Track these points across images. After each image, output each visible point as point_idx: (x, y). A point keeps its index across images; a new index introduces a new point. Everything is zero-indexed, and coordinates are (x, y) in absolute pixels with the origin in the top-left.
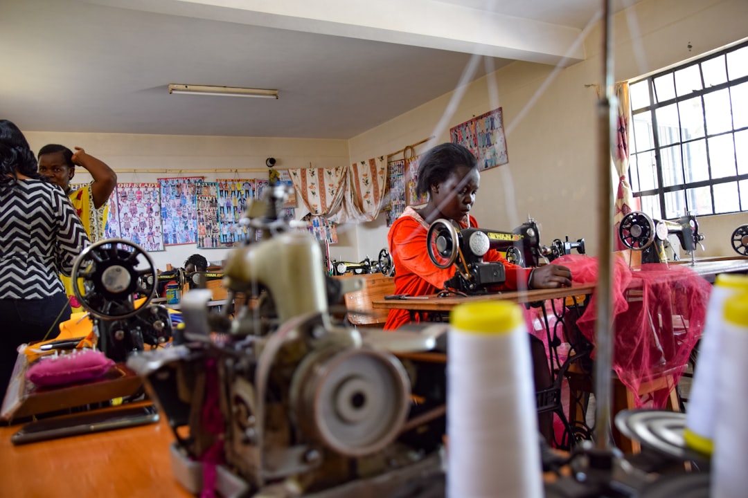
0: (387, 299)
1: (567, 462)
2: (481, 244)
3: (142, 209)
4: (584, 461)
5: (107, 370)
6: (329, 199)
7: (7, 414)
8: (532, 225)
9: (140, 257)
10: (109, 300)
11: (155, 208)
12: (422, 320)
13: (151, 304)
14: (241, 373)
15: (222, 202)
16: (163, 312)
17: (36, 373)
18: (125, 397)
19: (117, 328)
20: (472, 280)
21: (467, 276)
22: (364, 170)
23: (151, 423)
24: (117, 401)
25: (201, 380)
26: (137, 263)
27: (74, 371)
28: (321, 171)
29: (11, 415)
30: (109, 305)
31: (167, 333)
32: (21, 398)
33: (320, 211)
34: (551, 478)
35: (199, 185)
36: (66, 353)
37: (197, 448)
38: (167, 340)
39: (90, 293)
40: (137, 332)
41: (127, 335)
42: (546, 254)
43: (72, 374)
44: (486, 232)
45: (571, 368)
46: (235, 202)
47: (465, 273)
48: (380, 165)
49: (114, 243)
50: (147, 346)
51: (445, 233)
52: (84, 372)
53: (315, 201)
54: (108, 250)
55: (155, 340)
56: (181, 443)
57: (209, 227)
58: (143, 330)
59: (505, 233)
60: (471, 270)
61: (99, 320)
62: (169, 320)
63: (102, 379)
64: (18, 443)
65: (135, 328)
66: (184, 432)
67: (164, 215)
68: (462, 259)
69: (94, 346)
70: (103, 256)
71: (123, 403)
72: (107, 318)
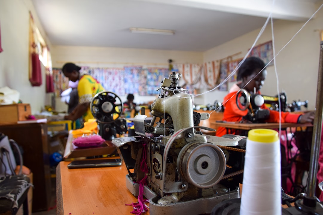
0: (217, 122)
1: (294, 201)
2: (260, 101)
3: (117, 78)
4: (302, 202)
5: (102, 143)
6: (194, 78)
7: (66, 157)
8: (284, 94)
9: (117, 99)
10: (104, 115)
11: (122, 78)
12: (232, 133)
13: (120, 118)
14: (157, 150)
15: (149, 77)
16: (125, 122)
17: (77, 142)
18: (108, 155)
19: (106, 127)
20: (254, 116)
21: (252, 115)
22: (210, 66)
23: (118, 166)
24: (105, 156)
25: (140, 151)
26: (115, 101)
27: (90, 143)
28: (191, 66)
29: (67, 157)
30: (104, 117)
31: (125, 130)
32: (71, 151)
33: (190, 82)
34: (286, 206)
35: (140, 70)
36: (87, 135)
37: (137, 178)
38: (126, 133)
39: (97, 112)
40: (114, 129)
41: (110, 130)
42: (289, 107)
43: (89, 144)
44: (262, 96)
45: (297, 159)
46: (154, 77)
47: (251, 113)
48: (217, 64)
49: (107, 93)
50: (117, 135)
51: (244, 95)
52: (94, 143)
53: (188, 78)
54: (105, 96)
55: (121, 133)
56: (131, 175)
57: (143, 87)
58: (116, 128)
59: (271, 97)
60: (254, 112)
61: (100, 123)
62: (127, 125)
63: (100, 146)
64: (70, 168)
65: (113, 127)
66: (132, 171)
67: (125, 81)
68: (251, 107)
69: (98, 133)
70: (102, 98)
71: (107, 157)
72: (103, 122)
